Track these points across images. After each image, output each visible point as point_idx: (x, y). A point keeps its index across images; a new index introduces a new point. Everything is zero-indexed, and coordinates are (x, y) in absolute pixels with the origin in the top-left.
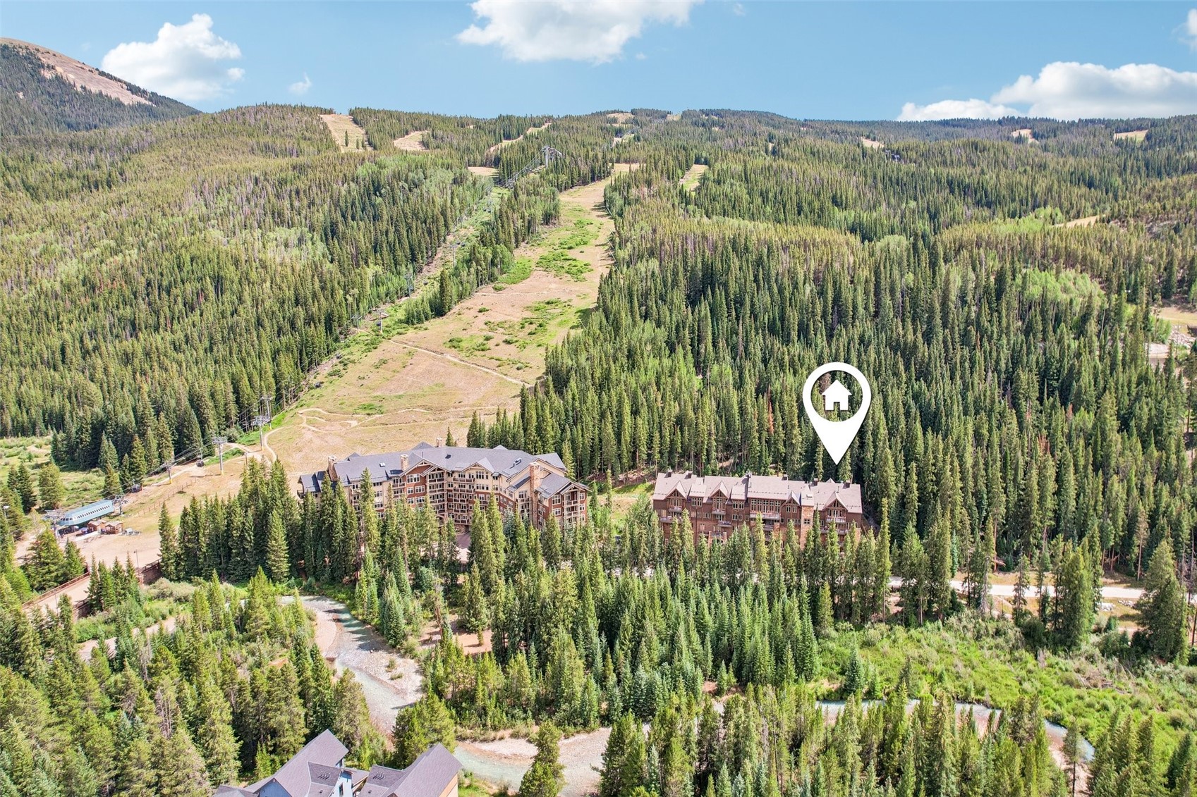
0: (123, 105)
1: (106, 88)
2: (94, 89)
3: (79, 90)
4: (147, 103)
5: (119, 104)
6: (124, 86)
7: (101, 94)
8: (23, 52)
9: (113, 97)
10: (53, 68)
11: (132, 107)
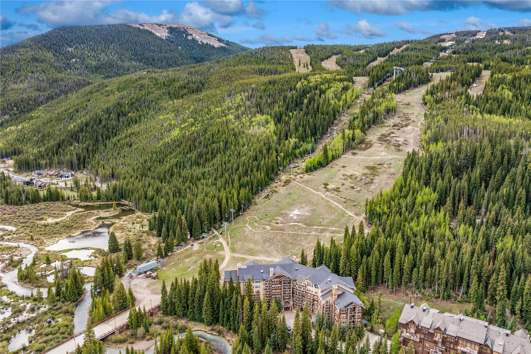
0: (215, 47)
1: (209, 41)
2: (205, 42)
3: (200, 43)
4: (224, 45)
5: (213, 47)
6: (216, 39)
7: (207, 43)
8: (182, 30)
9: (212, 44)
10: (192, 35)
11: (218, 48)
